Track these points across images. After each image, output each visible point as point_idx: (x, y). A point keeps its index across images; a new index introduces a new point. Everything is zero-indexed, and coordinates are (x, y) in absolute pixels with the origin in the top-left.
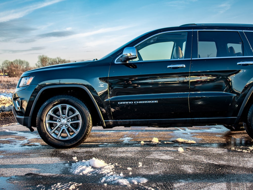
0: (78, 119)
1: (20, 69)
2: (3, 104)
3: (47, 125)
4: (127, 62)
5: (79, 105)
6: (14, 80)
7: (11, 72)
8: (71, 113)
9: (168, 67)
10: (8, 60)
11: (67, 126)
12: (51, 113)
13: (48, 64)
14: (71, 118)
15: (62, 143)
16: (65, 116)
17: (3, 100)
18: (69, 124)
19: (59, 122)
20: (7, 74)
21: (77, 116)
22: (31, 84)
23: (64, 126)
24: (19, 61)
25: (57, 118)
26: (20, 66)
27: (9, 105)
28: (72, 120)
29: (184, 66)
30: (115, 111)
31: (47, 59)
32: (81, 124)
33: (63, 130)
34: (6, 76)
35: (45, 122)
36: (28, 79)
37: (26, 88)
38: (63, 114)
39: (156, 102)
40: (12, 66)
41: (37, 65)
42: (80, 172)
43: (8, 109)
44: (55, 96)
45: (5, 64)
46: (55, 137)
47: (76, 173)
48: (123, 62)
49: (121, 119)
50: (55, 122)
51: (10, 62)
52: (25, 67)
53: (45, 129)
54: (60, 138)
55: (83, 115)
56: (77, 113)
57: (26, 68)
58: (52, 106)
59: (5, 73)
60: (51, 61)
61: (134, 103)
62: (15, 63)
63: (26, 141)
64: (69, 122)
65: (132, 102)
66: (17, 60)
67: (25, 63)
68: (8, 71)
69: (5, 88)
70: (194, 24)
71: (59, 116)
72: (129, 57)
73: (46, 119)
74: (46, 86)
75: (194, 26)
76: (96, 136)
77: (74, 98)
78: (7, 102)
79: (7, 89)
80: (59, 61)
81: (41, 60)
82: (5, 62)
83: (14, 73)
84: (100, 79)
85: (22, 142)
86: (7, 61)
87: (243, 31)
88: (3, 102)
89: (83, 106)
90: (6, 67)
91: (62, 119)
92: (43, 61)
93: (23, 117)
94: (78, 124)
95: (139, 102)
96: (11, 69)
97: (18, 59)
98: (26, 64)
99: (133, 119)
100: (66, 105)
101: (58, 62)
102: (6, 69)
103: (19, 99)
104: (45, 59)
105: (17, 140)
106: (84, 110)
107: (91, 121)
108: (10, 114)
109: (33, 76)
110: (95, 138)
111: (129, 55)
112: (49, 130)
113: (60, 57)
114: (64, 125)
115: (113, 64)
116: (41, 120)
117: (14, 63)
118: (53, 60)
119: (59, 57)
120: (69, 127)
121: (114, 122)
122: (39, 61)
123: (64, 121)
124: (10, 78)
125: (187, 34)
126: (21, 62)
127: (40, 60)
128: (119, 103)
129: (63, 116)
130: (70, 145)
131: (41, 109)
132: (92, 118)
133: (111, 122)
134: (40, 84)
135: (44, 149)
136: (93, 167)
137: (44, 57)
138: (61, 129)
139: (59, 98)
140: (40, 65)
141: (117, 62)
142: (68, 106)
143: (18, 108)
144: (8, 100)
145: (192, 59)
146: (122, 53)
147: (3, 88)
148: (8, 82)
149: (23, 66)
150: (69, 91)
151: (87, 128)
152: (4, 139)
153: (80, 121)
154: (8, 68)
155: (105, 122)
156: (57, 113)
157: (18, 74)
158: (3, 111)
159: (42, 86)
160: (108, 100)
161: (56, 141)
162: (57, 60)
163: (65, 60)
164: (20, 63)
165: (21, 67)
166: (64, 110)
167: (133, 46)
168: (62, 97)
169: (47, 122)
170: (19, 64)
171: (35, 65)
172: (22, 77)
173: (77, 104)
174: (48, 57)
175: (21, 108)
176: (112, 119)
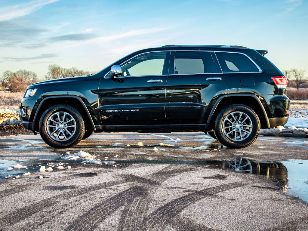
0: (73, 124)
1: (26, 82)
2: (8, 117)
3: (48, 128)
4: (115, 77)
5: (74, 112)
6: (18, 95)
7: (14, 86)
8: (67, 119)
9: (148, 81)
10: (10, 71)
11: (64, 129)
12: (51, 119)
13: (61, 76)
14: (68, 123)
15: (60, 144)
16: (62, 121)
17: (8, 114)
18: (66, 128)
19: (58, 126)
20: (8, 89)
21: (73, 121)
22: (35, 94)
23: (61, 130)
24: (24, 71)
25: (56, 123)
26: (25, 78)
27: (14, 119)
28: (69, 125)
29: (162, 81)
30: (107, 118)
31: (60, 70)
32: (75, 128)
33: (61, 133)
34: (8, 91)
35: (46, 126)
36: (32, 90)
37: (31, 98)
38: (61, 120)
39: (137, 110)
40: (15, 78)
41: (46, 77)
42: (69, 158)
43: (13, 123)
44: (55, 105)
45: (6, 75)
46: (54, 139)
47: (66, 159)
48: (111, 77)
49: (109, 125)
50: (54, 127)
51: (12, 73)
52: (32, 79)
53: (46, 132)
54: (58, 140)
55: (77, 121)
56: (73, 119)
57: (32, 81)
58: (52, 113)
59: (5, 87)
60: (65, 72)
61: (119, 111)
62: (19, 75)
63: (30, 145)
64: (65, 126)
65: (118, 111)
66: (21, 71)
67: (31, 74)
68: (9, 85)
69: (8, 104)
70: (174, 45)
71: (57, 121)
72: (115, 73)
73: (47, 124)
74: (48, 96)
75: (173, 47)
76: (92, 142)
77: (70, 107)
78: (12, 115)
79: (10, 105)
80: (75, 73)
81: (52, 71)
82: (6, 73)
83: (18, 87)
84: (91, 91)
85: (26, 145)
86: (8, 71)
87: (214, 51)
88: (8, 115)
89: (77, 113)
90: (8, 79)
91: (60, 124)
92: (54, 72)
93: (28, 122)
94: (73, 128)
95: (123, 110)
96: (14, 82)
97: (23, 69)
98: (33, 75)
99: (119, 125)
100: (63, 113)
101: (73, 73)
102: (7, 82)
103: (25, 108)
104: (56, 69)
105: (22, 144)
106: (78, 117)
107: (84, 126)
108: (15, 127)
109: (36, 88)
110: (90, 144)
111: (115, 71)
112: (49, 133)
113: (76, 68)
114: (62, 128)
115: (103, 79)
116: (43, 125)
117: (17, 75)
118: (68, 71)
119: (74, 67)
120: (66, 131)
121: (103, 127)
122: (49, 73)
123: (62, 126)
124: (12, 93)
125: (166, 54)
126: (27, 74)
127: (50, 71)
128: (107, 111)
129: (61, 121)
130: (66, 145)
131: (43, 115)
132: (84, 123)
133: (100, 127)
134: (43, 95)
135: (45, 148)
136: (80, 157)
137: (56, 67)
138: (59, 132)
139: (57, 106)
140: (51, 77)
141: (106, 77)
142: (65, 113)
143: (24, 115)
144: (13, 114)
145: (169, 75)
146: (110, 70)
147: (5, 105)
148: (10, 98)
149: (29, 79)
150: (66, 101)
151: (80, 132)
152: (12, 144)
153: (75, 126)
154: (10, 81)
155: (96, 127)
156: (56, 119)
157: (22, 88)
158: (7, 124)
159: (44, 97)
160: (98, 108)
161: (55, 142)
162: (73, 71)
163: (82, 72)
164: (25, 74)
165: (27, 80)
166: (62, 117)
167: (119, 64)
168: (60, 106)
169: (48, 126)
170: (24, 76)
171: (45, 77)
172: (28, 89)
173: (73, 111)
174: (60, 67)
175: (27, 114)
176: (101, 125)
